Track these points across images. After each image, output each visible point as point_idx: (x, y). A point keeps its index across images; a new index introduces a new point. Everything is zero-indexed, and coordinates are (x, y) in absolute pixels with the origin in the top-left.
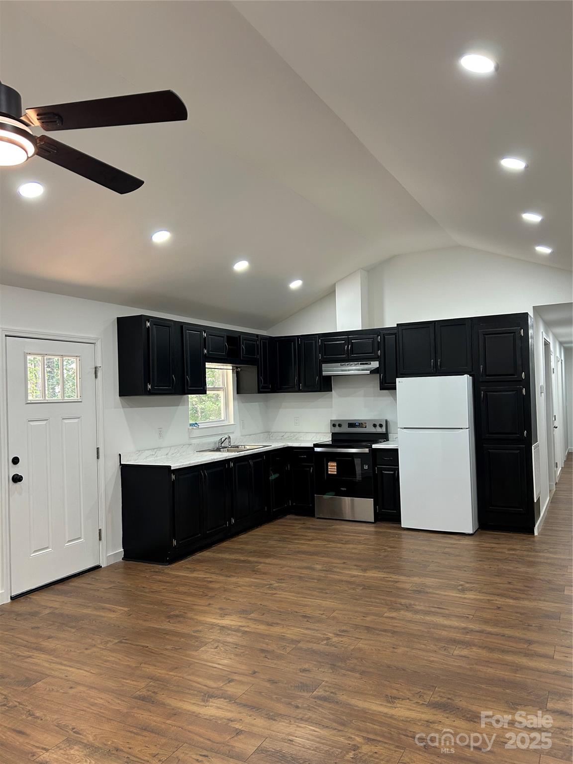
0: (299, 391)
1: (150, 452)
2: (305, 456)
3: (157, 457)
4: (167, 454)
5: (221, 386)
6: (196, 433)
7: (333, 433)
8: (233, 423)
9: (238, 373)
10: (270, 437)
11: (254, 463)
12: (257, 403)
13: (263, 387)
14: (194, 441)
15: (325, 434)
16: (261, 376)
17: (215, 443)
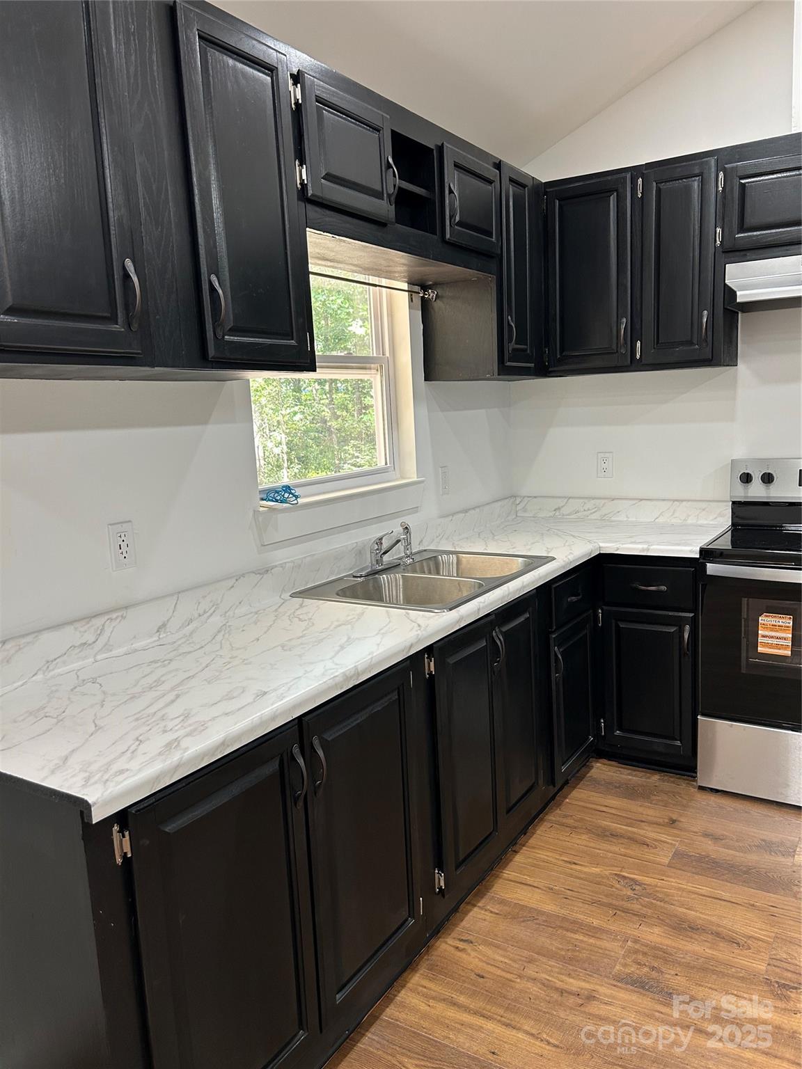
0: (632, 365)
1: (70, 636)
2: (664, 588)
3: (107, 647)
4: (162, 628)
5: (372, 352)
6: (287, 523)
7: (734, 503)
8: (415, 479)
9: (425, 306)
10: (517, 512)
11: (505, 634)
12: (482, 412)
13: (516, 355)
14: (281, 556)
15: (704, 505)
16: (510, 313)
17: (360, 553)
